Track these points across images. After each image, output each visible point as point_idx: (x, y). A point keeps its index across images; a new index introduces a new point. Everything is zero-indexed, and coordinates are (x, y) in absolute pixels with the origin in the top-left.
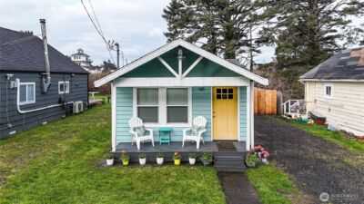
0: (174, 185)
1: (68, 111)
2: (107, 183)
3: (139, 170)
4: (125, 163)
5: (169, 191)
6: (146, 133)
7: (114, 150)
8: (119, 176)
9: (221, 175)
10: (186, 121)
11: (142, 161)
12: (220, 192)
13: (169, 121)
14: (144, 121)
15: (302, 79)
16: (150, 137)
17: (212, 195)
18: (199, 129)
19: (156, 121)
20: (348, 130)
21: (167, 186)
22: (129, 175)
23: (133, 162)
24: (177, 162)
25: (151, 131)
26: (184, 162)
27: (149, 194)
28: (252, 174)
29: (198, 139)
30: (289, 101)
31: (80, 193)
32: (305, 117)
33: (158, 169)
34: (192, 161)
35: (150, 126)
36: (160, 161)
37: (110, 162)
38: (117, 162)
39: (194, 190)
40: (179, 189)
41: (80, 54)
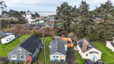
7: (51, 61)
10: (58, 58)
11: (54, 63)
16: (54, 60)
24: (57, 63)
41: (29, 11)
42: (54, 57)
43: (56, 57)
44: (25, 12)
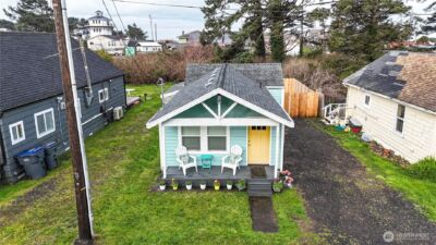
0: (215, 211)
1: (109, 118)
2: (164, 209)
3: (187, 196)
4: (175, 188)
5: (211, 217)
6: (190, 160)
7: (165, 176)
8: (173, 202)
9: (252, 200)
10: (224, 149)
11: (189, 187)
12: (249, 218)
13: (210, 148)
14: (188, 149)
15: (345, 82)
16: (194, 164)
17: (242, 222)
18: (236, 157)
19: (198, 148)
20: (379, 142)
21: (209, 212)
22: (180, 201)
23: (181, 187)
24: (217, 188)
25: (195, 158)
26: (223, 188)
27: (197, 221)
28: (276, 200)
29: (234, 167)
30: (330, 105)
31: (147, 219)
32: (343, 123)
33: (201, 194)
34: (229, 187)
35: (193, 153)
36: (203, 187)
37: (162, 188)
38: (168, 187)
39: (229, 217)
40: (218, 215)
41: (99, 16)
42: (192, 143)
43: (204, 143)
44: (84, 22)
